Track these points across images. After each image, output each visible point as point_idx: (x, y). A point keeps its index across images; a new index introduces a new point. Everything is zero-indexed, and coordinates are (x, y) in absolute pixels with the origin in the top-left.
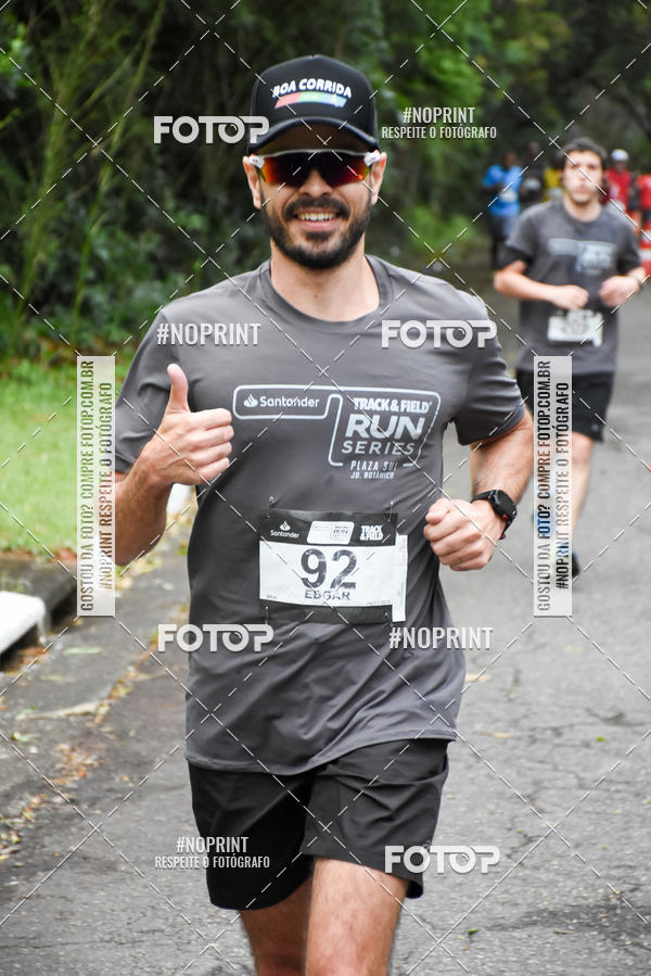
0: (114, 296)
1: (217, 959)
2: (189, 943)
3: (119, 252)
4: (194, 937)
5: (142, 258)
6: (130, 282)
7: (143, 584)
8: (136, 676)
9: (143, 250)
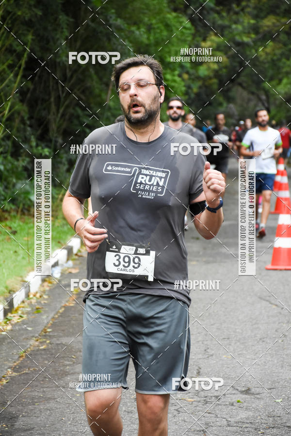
0: (6, 188)
3: (9, 166)
5: (20, 169)
6: (14, 180)
7: (17, 328)
8: (12, 374)
9: (21, 165)
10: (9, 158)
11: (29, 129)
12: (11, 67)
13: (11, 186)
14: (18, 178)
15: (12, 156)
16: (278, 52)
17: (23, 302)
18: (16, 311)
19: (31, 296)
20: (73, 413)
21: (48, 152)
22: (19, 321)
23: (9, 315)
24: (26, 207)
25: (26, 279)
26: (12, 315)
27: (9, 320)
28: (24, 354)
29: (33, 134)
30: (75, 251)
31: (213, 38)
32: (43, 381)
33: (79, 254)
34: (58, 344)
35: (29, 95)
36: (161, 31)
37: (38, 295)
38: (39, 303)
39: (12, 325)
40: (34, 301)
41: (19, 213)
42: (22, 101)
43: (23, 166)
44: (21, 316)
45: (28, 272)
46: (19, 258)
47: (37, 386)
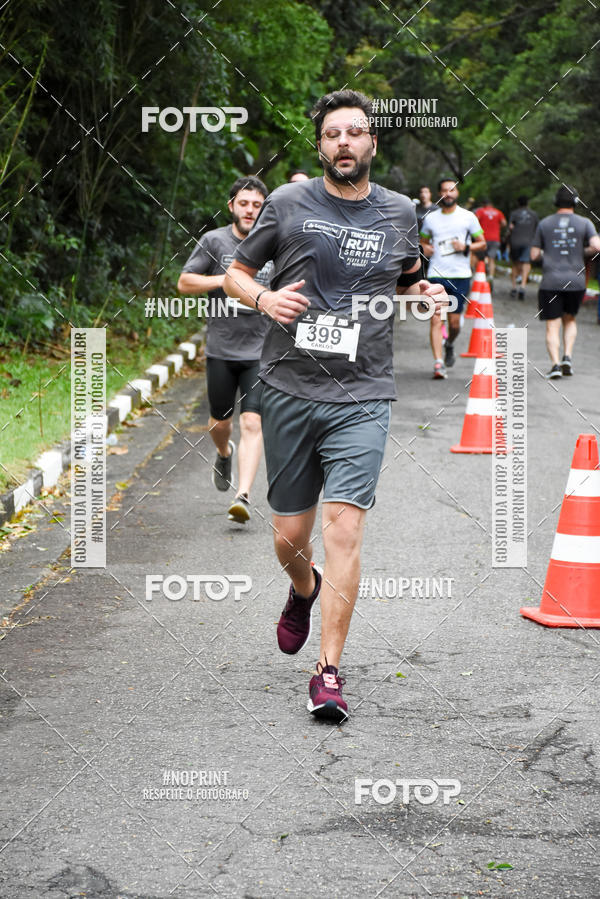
1: (67, 862)
2: (44, 848)
4: (47, 844)
6: (17, 292)
7: (20, 547)
8: (10, 625)
9: (28, 266)
10: (9, 252)
11: (43, 202)
12: (12, 92)
13: (11, 302)
14: (25, 289)
15: (13, 250)
16: (478, 76)
17: (31, 503)
18: (19, 517)
19: (45, 493)
20: (116, 692)
21: (77, 242)
22: (23, 535)
23: (7, 524)
24: (37, 339)
25: (37, 465)
26: (11, 526)
27: (7, 534)
28: (32, 592)
29: (50, 212)
30: (122, 418)
31: (366, 49)
32: (64, 637)
33: (129, 422)
34: (90, 576)
35: (43, 142)
36: (276, 35)
37: (57, 492)
38: (57, 505)
39: (11, 542)
40: (49, 501)
41: (25, 350)
42: (31, 153)
43: (32, 268)
44: (26, 528)
45: (40, 452)
46: (24, 428)
47: (52, 647)
